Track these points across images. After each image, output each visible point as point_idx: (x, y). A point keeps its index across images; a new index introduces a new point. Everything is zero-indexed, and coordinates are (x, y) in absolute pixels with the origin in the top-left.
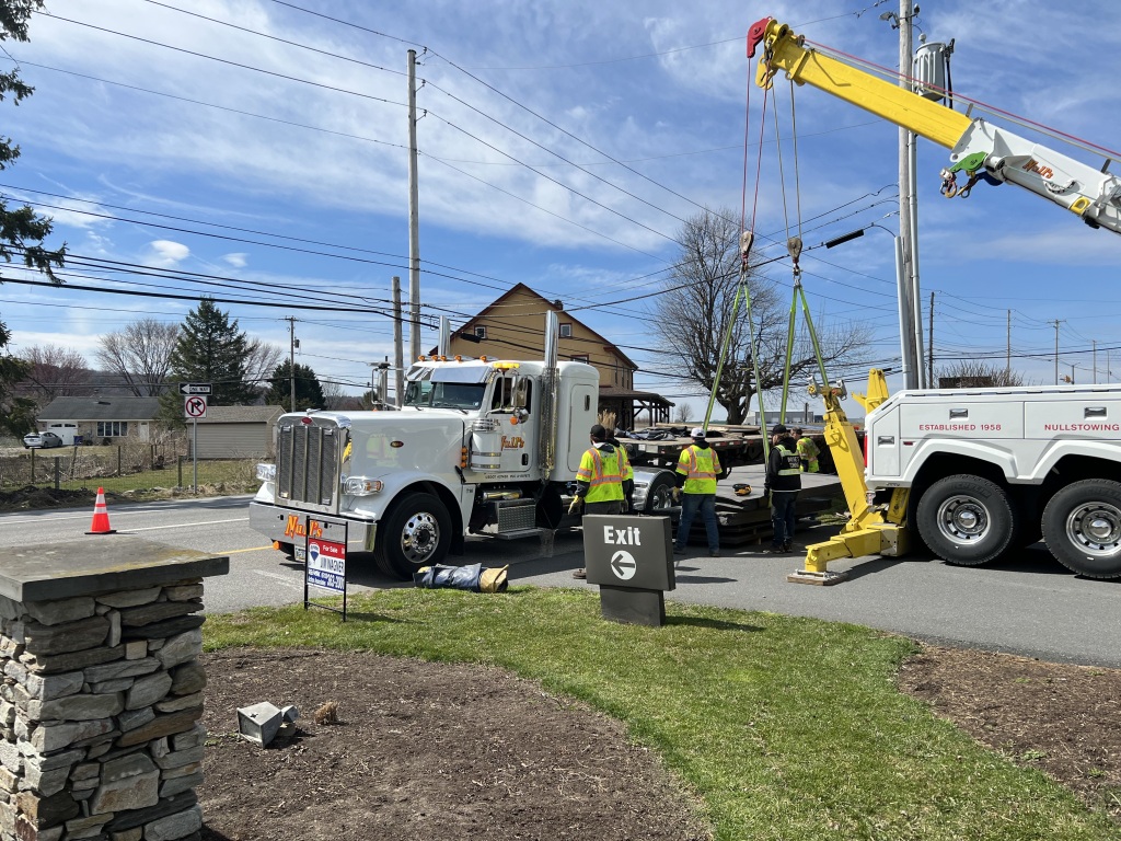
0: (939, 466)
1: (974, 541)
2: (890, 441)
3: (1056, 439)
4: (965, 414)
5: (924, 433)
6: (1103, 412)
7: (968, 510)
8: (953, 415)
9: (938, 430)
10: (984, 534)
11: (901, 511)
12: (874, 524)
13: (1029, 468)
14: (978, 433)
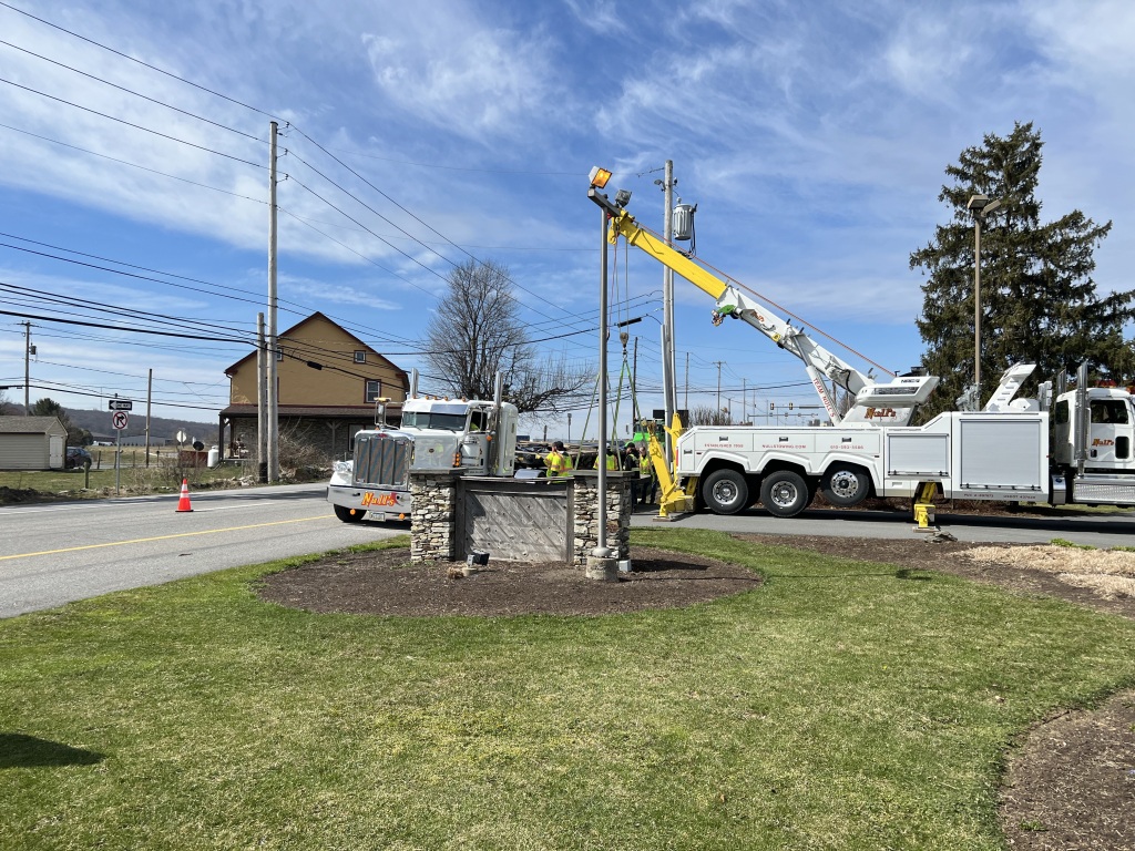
0: (715, 464)
1: (730, 502)
2: (690, 452)
3: (767, 452)
4: (726, 439)
5: (707, 448)
6: (787, 439)
7: (727, 487)
8: (721, 439)
9: (711, 447)
10: (735, 498)
11: (693, 489)
12: (679, 496)
13: (755, 465)
14: (733, 449)
